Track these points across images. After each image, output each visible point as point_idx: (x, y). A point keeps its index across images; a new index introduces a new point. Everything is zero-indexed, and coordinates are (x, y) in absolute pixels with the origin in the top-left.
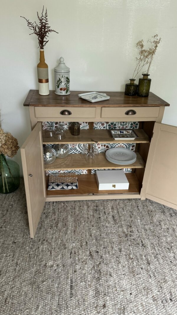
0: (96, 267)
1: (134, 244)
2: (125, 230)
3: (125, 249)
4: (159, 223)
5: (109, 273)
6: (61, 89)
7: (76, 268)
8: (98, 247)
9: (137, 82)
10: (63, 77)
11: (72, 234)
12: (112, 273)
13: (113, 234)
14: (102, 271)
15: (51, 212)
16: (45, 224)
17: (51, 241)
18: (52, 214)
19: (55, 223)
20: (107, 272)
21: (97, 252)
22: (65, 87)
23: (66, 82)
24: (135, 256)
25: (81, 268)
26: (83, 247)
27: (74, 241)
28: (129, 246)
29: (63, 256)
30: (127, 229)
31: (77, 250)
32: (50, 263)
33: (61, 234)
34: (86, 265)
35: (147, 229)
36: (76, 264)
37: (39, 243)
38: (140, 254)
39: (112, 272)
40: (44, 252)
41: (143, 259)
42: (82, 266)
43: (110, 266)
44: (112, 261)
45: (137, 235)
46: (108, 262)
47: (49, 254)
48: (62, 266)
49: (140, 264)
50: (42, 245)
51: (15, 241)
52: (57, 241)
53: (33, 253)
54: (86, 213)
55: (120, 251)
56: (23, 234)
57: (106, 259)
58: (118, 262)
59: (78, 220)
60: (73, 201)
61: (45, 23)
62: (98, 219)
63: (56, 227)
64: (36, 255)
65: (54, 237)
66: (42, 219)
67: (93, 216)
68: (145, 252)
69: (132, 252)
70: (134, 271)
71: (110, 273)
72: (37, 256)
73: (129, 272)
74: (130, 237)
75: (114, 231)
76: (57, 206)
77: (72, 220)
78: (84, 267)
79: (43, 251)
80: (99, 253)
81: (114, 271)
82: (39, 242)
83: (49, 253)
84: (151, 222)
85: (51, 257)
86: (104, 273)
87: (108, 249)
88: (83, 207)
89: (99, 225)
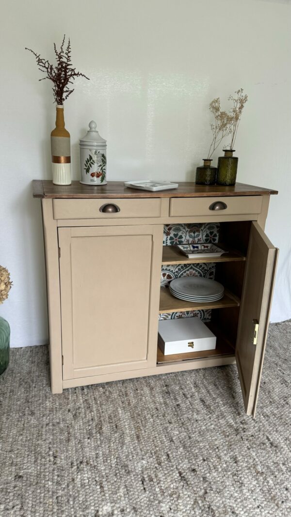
0: (200, 502)
1: (255, 444)
2: (232, 421)
3: (243, 456)
4: (285, 400)
5: (229, 510)
6: (93, 175)
7: (162, 509)
8: (191, 460)
9: (214, 164)
10: (97, 153)
11: (135, 443)
12: (236, 509)
13: (212, 432)
14: (215, 508)
15: (82, 406)
16: (76, 431)
17: (95, 462)
18: (85, 409)
19: (96, 426)
20: (224, 507)
21: (194, 470)
22: (99, 170)
23: (101, 163)
24: (266, 468)
25: (172, 508)
26: (162, 464)
27: (143, 456)
28: (249, 449)
29: (129, 489)
30: (234, 419)
31: (152, 472)
32: (105, 508)
33: (112, 445)
34: (179, 501)
35: (268, 414)
36: (160, 502)
37: (73, 469)
38: (273, 462)
39: (235, 506)
40: (88, 487)
41: (282, 471)
42: (172, 504)
43: (226, 494)
44: (228, 484)
45: (254, 427)
46: (221, 488)
47: (99, 490)
48: (133, 511)
49: (281, 480)
50: (79, 474)
51: (20, 474)
52: (109, 461)
53: (63, 493)
54: (151, 400)
55: (236, 462)
56: (33, 457)
57: (214, 482)
58: (238, 483)
59: (139, 415)
60: (119, 381)
61: (66, 63)
62: (176, 407)
63: (99, 433)
64: (70, 496)
65: (101, 453)
66: (68, 422)
67: (165, 403)
68: (281, 456)
69: (257, 460)
70: (274, 497)
71: (231, 509)
72: (74, 499)
73: (265, 500)
74: (245, 432)
75: (213, 426)
76: (92, 394)
77: (127, 417)
78: (177, 505)
79: (85, 486)
80: (198, 472)
81: (237, 503)
82: (72, 467)
83: (98, 487)
84: (271, 402)
85: (104, 495)
86: (219, 510)
87: (212, 460)
88: (142, 390)
89: (182, 420)
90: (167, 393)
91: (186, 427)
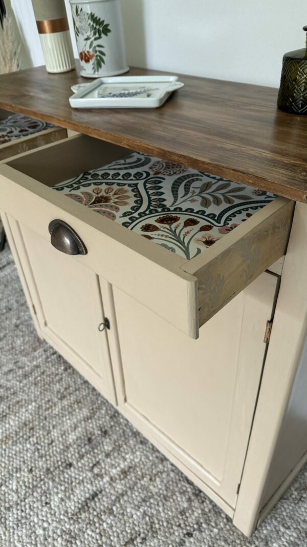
15: (27, 369)
18: (22, 374)
54: (65, 428)
59: (32, 429)
62: (65, 465)
67: (67, 447)
76: (50, 365)
77: (23, 418)
88: (81, 408)
89: (42, 483)
90: (90, 440)
91: (27, 494)
